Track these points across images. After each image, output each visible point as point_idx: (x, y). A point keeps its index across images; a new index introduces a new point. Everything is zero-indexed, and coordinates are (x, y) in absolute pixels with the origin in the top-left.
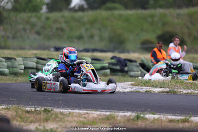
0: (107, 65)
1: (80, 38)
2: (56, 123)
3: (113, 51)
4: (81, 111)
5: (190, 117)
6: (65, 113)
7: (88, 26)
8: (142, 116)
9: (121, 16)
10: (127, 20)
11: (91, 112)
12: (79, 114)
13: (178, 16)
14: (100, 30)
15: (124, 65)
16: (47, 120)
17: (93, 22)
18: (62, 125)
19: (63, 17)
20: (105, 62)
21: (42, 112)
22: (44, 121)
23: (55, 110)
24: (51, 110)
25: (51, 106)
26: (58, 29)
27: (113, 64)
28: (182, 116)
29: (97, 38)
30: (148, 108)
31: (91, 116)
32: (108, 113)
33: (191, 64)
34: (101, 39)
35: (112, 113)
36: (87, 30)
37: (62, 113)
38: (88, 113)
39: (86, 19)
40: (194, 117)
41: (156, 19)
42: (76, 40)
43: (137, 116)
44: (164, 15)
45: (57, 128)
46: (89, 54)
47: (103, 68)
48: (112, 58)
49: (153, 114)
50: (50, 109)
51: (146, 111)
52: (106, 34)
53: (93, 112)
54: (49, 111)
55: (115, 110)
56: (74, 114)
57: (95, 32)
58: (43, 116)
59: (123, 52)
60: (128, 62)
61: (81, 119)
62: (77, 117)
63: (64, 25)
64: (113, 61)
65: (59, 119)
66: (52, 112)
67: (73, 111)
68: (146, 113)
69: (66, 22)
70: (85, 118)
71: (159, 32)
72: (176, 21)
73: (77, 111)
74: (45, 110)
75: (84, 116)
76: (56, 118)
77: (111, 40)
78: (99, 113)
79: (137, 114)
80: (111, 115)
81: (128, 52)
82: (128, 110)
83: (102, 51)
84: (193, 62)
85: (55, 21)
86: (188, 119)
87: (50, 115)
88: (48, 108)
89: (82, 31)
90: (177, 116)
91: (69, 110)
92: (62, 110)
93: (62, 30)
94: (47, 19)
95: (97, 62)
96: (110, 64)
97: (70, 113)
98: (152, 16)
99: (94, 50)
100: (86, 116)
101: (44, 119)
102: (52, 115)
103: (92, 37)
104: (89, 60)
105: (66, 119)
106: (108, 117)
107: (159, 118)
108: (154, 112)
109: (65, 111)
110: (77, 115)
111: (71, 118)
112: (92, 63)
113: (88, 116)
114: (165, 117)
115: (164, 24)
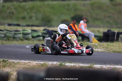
0: (41, 34)
1: (24, 18)
2: (10, 68)
3: (44, 26)
4: (25, 61)
5: (93, 65)
6: (16, 62)
7: (29, 11)
8: (63, 64)
9: (49, 5)
10: (53, 7)
11: (32, 62)
12: (24, 63)
13: (84, 5)
14: (36, 13)
15: (51, 34)
16: (4, 67)
17: (32, 9)
18: (13, 69)
19: (13, 5)
20: (40, 32)
21: (1, 62)
22: (2, 67)
23: (9, 60)
24: (7, 60)
25: (6, 58)
26: (10, 13)
27: (45, 34)
28: (88, 64)
29: (34, 18)
30: (67, 60)
31: (32, 64)
32: (42, 63)
33: (93, 33)
34: (37, 19)
35: (45, 62)
36: (28, 13)
37: (13, 62)
38: (30, 62)
39: (27, 7)
40: (96, 65)
41: (70, 7)
42: (21, 20)
43: (61, 64)
44: (76, 5)
45: (11, 71)
46: (30, 28)
47: (38, 36)
48: (44, 30)
49: (71, 63)
51: (66, 61)
52: (40, 16)
53: (33, 62)
54: (5, 61)
55: (46, 60)
56: (21, 63)
57: (33, 15)
58: (2, 64)
59: (50, 26)
60: (54, 32)
61: (26, 66)
62: (23, 65)
63: (14, 11)
64: (45, 32)
65: (12, 66)
66: (8, 62)
67: (20, 61)
68: (66, 62)
69: (15, 9)
70: (28, 65)
71: (72, 15)
72: (83, 8)
73: (23, 61)
74: (3, 60)
75: (27, 64)
77: (43, 20)
78: (36, 62)
79: (60, 63)
80: (44, 63)
81: (54, 27)
82: (55, 61)
83: (37, 26)
84: (94, 33)
85: (8, 8)
86: (92, 66)
87: (6, 63)
88: (5, 59)
89: (25, 14)
90: (85, 64)
91: (18, 61)
92: (14, 61)
93: (13, 13)
94: (3, 6)
95: (35, 32)
96: (42, 33)
97: (19, 62)
98: (68, 5)
99: (32, 26)
100: (29, 64)
101: (2, 66)
102: (8, 64)
103: (31, 18)
104: (30, 31)
105: (16, 66)
106: (42, 65)
107: (74, 65)
108: (71, 62)
109: (15, 61)
110: (23, 64)
111: (19, 65)
112: (31, 33)
113: (30, 64)
114: (78, 65)
115: (76, 10)
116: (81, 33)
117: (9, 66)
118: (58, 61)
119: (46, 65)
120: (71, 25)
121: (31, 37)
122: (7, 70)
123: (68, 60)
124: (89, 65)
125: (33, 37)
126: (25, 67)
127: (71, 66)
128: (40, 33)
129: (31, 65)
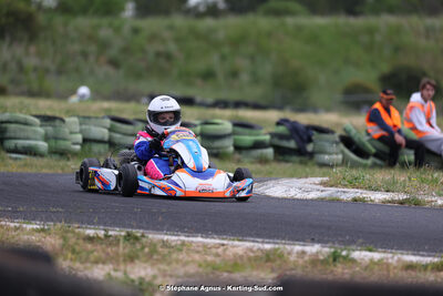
0: (267, 138)
1: (208, 76)
2: (153, 265)
3: (280, 108)
4: (208, 241)
6: (173, 244)
7: (226, 50)
8: (344, 253)
9: (299, 29)
10: (313, 38)
11: (230, 242)
12: (205, 246)
13: (429, 32)
14: (252, 58)
15: (305, 137)
16: (131, 258)
17: (237, 42)
18: (164, 270)
19: (171, 28)
20: (263, 131)
21: (122, 240)
22: (125, 261)
23: (150, 236)
24: (143, 236)
25: (140, 228)
26: (158, 54)
27: (281, 137)
28: (434, 256)
29: (245, 77)
30: (359, 238)
31: (230, 252)
32: (268, 247)
34: (256, 80)
35: (277, 246)
36: (223, 58)
37: (165, 244)
38: (223, 245)
39: (221, 35)
41: (378, 38)
42: (199, 82)
43: (334, 253)
44: (398, 30)
45: (155, 277)
46: (228, 113)
47: (258, 145)
48: (278, 124)
49: (370, 251)
50: (138, 233)
51: (354, 242)
52: (266, 69)
53: (236, 243)
54: (136, 238)
55: (283, 239)
56: (194, 246)
57: (242, 63)
58: (124, 248)
59: (302, 109)
60: (314, 132)
61: (209, 258)
62: (198, 252)
63: (172, 47)
64: (282, 129)
65: (159, 257)
66: (144, 240)
67: (190, 239)
68: (354, 247)
69: (178, 40)
70: (217, 255)
71: (385, 68)
72: (423, 42)
73: (200, 239)
74: (129, 235)
75: (214, 251)
76: (153, 254)
77: (277, 82)
78: (248, 244)
79: (332, 250)
80: (276, 250)
81: (315, 110)
82: (313, 241)
83: (256, 107)
85: (153, 37)
87: (138, 246)
88: (134, 231)
89: (213, 60)
90: (423, 256)
91: (183, 238)
92: (166, 238)
93: (168, 57)
94: (136, 31)
95: (247, 131)
96: (273, 135)
97: (183, 243)
98: (371, 31)
99: (238, 105)
100: (220, 250)
101: (124, 255)
102: (143, 248)
103: (234, 74)
104: (227, 127)
105: (174, 256)
106: (268, 255)
107: (382, 259)
108: (371, 247)
109: (173, 239)
110: (201, 249)
111: (185, 254)
112: (233, 133)
113: (225, 250)
114: (396, 258)
115: (397, 49)
116: (413, 136)
117: (150, 256)
118: (327, 242)
119: (281, 256)
120: (377, 106)
121: (232, 149)
122: (142, 273)
123: (360, 241)
124: (436, 260)
125: (238, 148)
126: (206, 261)
127: (372, 260)
128: (265, 134)
129: (227, 252)
